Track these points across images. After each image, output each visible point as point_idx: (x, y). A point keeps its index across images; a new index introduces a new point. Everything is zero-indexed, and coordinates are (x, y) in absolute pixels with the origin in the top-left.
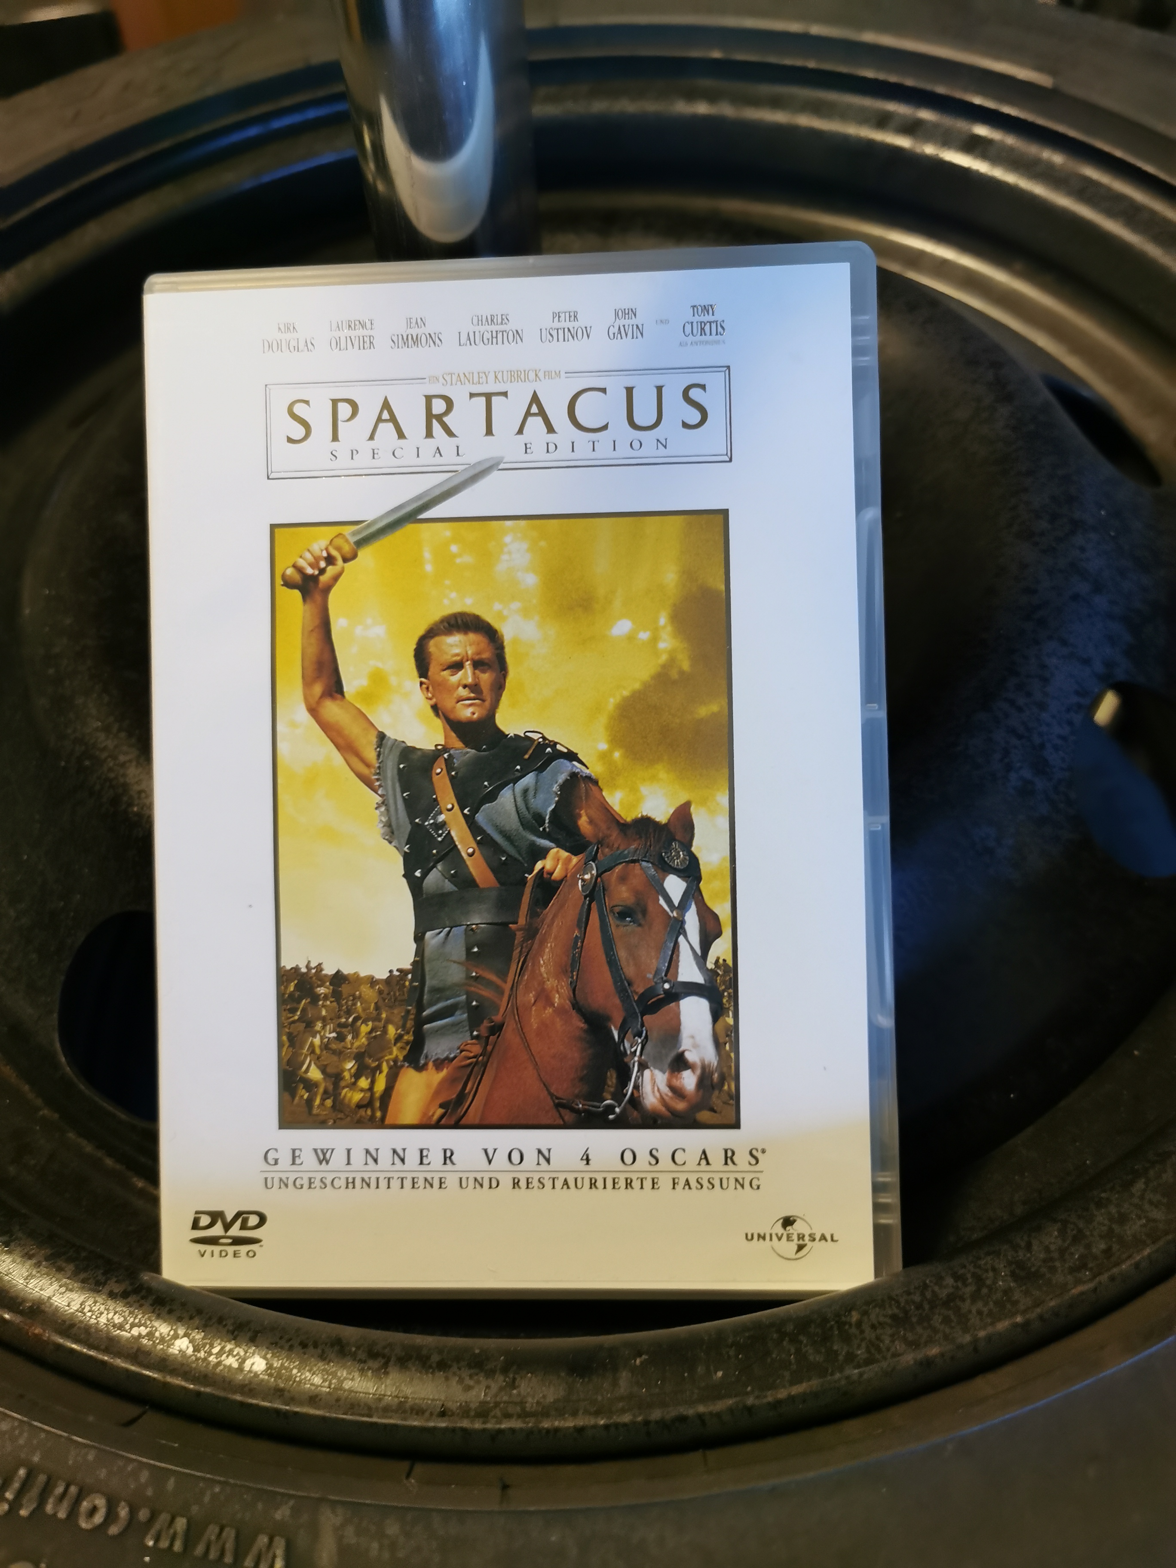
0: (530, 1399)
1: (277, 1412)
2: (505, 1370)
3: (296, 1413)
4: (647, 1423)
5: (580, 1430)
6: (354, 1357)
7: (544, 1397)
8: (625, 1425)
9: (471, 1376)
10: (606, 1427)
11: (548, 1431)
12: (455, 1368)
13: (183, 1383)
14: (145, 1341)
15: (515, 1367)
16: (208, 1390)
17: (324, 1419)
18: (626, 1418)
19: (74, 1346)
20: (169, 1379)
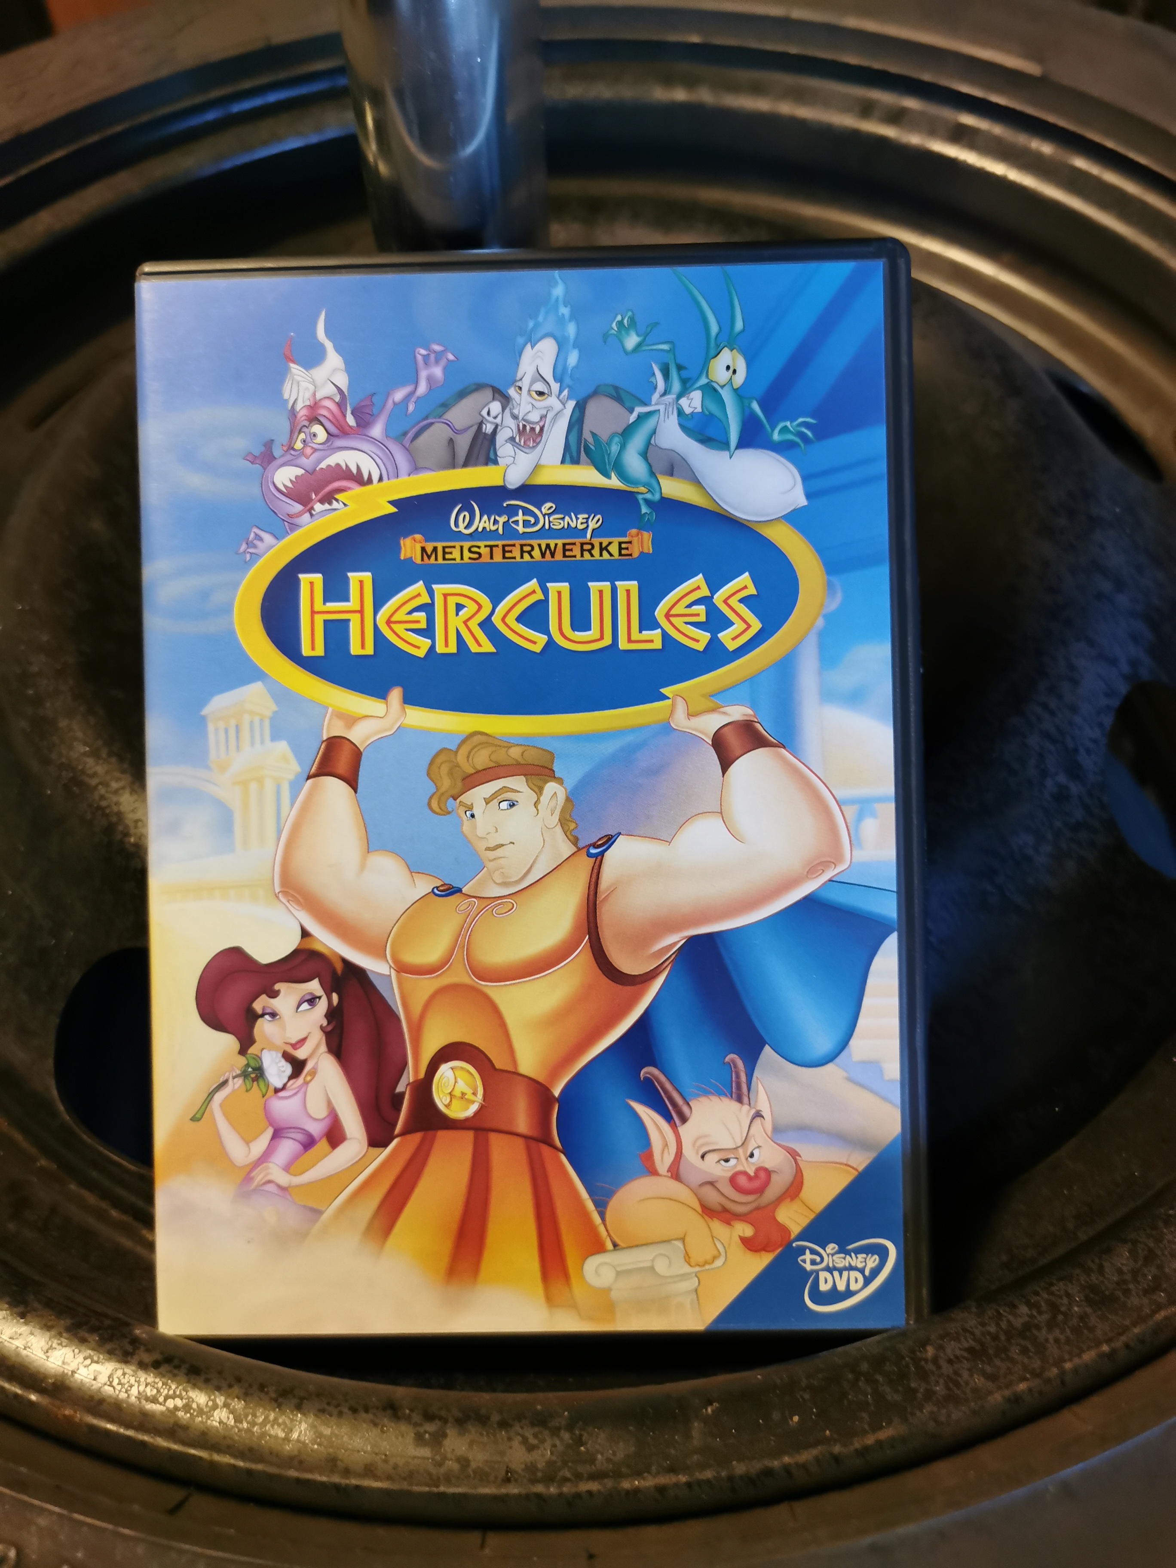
0: (599, 1456)
1: (337, 1487)
2: (570, 1428)
3: (357, 1487)
4: (731, 1478)
5: (661, 1490)
6: (408, 1419)
7: (614, 1454)
8: (708, 1481)
9: (535, 1436)
10: (689, 1485)
11: (628, 1492)
12: (517, 1427)
13: (232, 1461)
14: (180, 1414)
15: (580, 1423)
16: (260, 1467)
17: (387, 1492)
18: (708, 1474)
19: (109, 1426)
20: (217, 1457)
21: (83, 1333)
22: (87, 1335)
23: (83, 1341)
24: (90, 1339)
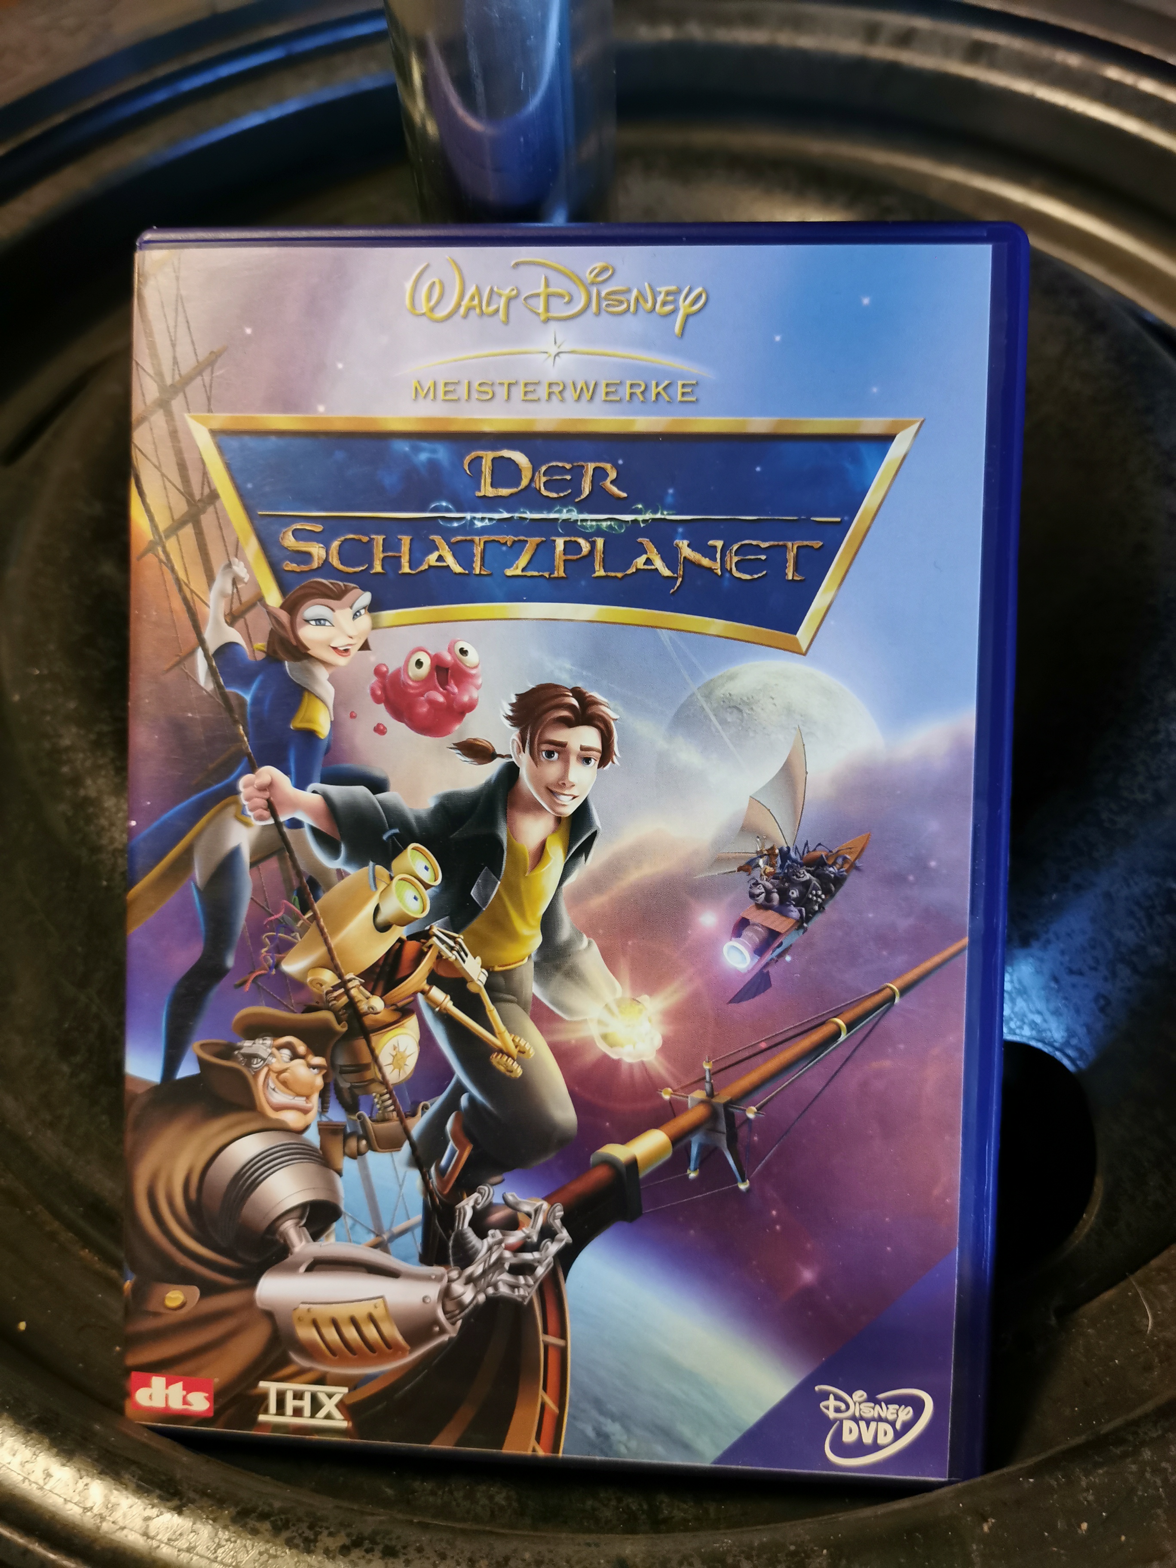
21: (252, 1523)
22: (258, 1525)
23: (255, 1532)
24: (262, 1530)
